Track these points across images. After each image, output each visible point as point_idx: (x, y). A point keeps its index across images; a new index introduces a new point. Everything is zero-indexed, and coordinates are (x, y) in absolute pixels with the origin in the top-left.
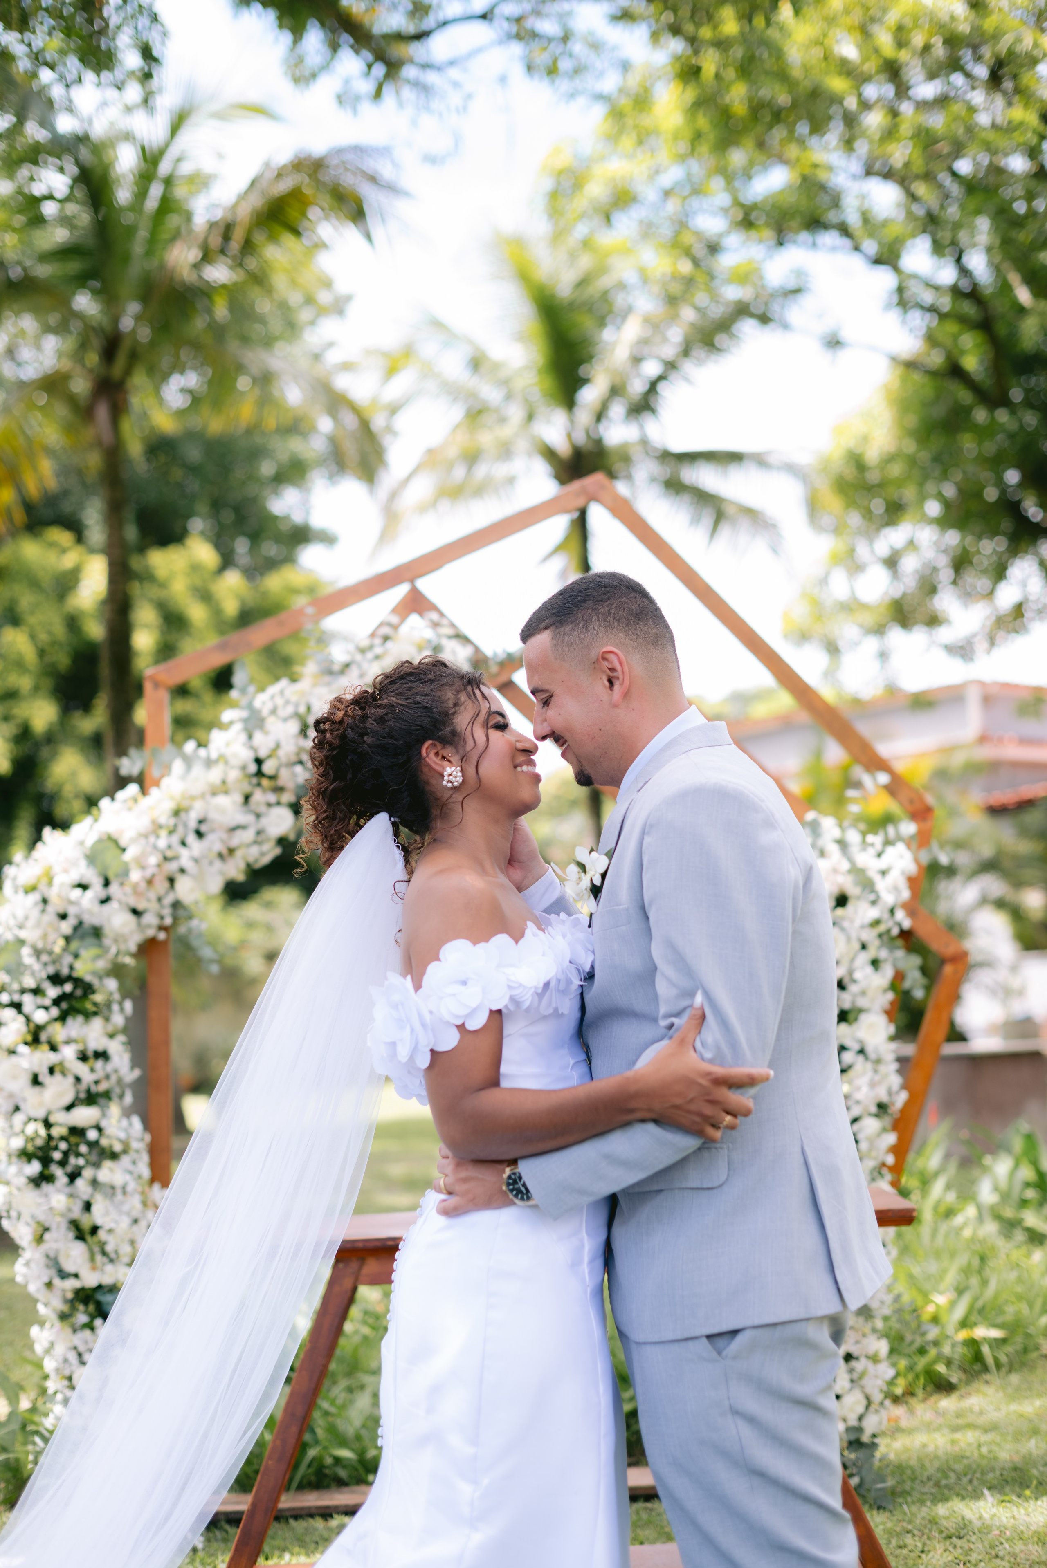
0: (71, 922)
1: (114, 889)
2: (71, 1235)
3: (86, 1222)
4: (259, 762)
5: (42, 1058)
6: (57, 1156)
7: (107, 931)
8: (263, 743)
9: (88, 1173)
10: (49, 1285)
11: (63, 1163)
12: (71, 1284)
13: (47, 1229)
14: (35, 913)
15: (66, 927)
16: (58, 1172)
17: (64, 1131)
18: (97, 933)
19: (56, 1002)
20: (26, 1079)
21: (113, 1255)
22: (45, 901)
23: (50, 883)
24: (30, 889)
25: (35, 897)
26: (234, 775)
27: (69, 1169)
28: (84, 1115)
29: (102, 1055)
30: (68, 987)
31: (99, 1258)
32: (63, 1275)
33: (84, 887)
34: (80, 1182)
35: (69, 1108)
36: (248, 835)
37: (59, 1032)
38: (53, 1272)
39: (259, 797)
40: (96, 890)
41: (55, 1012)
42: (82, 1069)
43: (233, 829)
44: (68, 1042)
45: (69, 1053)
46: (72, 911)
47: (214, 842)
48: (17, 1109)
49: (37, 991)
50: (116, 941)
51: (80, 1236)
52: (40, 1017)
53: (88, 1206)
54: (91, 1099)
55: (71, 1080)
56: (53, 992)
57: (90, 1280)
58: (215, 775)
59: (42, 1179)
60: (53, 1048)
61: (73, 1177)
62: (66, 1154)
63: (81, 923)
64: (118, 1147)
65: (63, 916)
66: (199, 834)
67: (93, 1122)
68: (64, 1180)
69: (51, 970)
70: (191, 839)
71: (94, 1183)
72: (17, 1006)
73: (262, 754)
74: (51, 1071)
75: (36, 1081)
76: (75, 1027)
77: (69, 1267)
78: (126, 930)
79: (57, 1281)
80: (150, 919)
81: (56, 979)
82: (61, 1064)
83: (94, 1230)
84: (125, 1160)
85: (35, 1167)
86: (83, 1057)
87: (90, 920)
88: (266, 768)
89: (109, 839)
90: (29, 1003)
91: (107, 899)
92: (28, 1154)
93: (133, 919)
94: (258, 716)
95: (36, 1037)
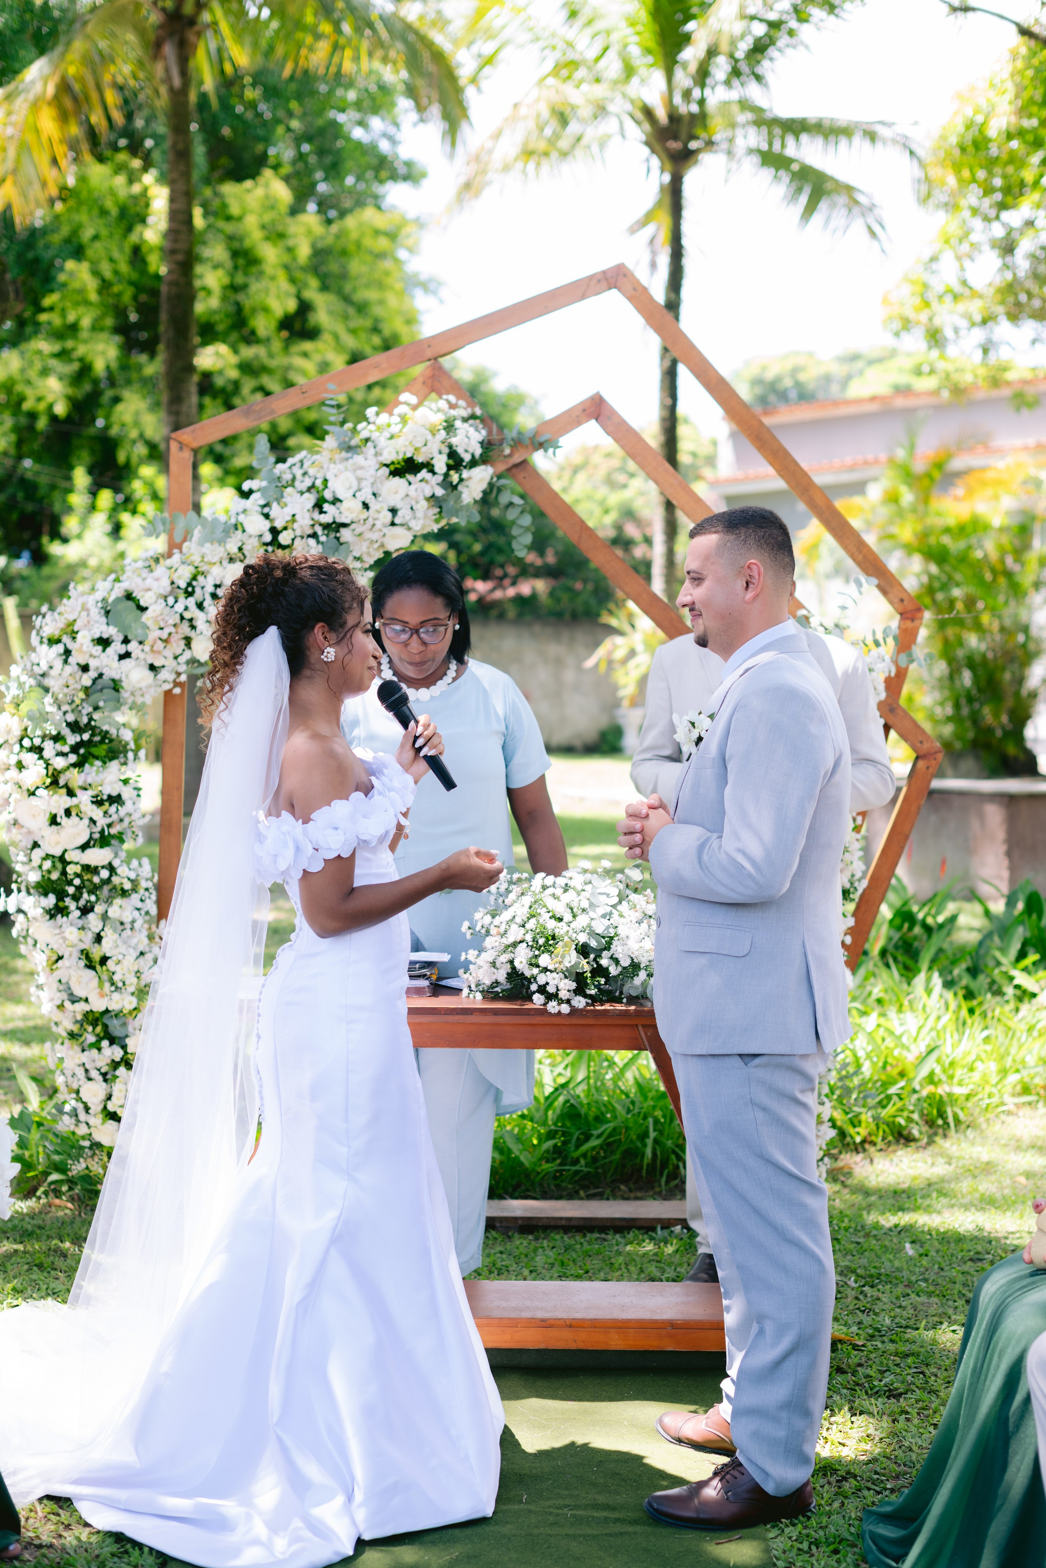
0: (93, 674)
1: (133, 647)
2: (82, 963)
3: (96, 953)
4: (274, 531)
5: (59, 802)
6: (71, 890)
7: (125, 685)
8: (280, 515)
9: (99, 909)
10: (61, 1007)
11: (76, 898)
12: (81, 1008)
13: (60, 958)
14: (58, 663)
15: (87, 680)
16: (72, 906)
17: (78, 869)
18: (116, 686)
19: (74, 749)
20: (45, 819)
21: (120, 984)
22: (67, 652)
23: (73, 635)
24: (53, 641)
25: (60, 648)
26: (251, 543)
27: (82, 903)
28: (97, 856)
29: (116, 800)
30: (86, 737)
31: (107, 985)
32: (74, 1000)
33: (104, 642)
34: (91, 916)
35: (84, 847)
37: (75, 778)
38: (65, 996)
40: (117, 647)
41: (73, 758)
42: (97, 813)
44: (84, 788)
45: (84, 799)
46: (93, 664)
48: (36, 845)
49: (57, 738)
50: (132, 694)
51: (90, 966)
52: (60, 763)
53: (98, 939)
54: (104, 840)
55: (86, 821)
56: (72, 739)
57: (98, 1005)
59: (57, 911)
60: (71, 793)
61: (86, 910)
62: (79, 888)
63: (101, 675)
64: (127, 886)
65: (85, 668)
67: (106, 862)
68: (78, 913)
69: (71, 718)
71: (105, 917)
72: (38, 750)
73: (279, 525)
74: (68, 813)
75: (54, 821)
76: (92, 773)
77: (79, 992)
78: (143, 684)
79: (67, 1004)
80: (167, 675)
81: (75, 727)
82: (77, 806)
83: (104, 960)
84: (135, 898)
85: (52, 899)
86: (98, 802)
87: (109, 674)
88: (284, 538)
89: (129, 596)
90: (49, 748)
91: (127, 655)
92: (44, 888)
93: (150, 675)
94: (280, 486)
95: (54, 781)
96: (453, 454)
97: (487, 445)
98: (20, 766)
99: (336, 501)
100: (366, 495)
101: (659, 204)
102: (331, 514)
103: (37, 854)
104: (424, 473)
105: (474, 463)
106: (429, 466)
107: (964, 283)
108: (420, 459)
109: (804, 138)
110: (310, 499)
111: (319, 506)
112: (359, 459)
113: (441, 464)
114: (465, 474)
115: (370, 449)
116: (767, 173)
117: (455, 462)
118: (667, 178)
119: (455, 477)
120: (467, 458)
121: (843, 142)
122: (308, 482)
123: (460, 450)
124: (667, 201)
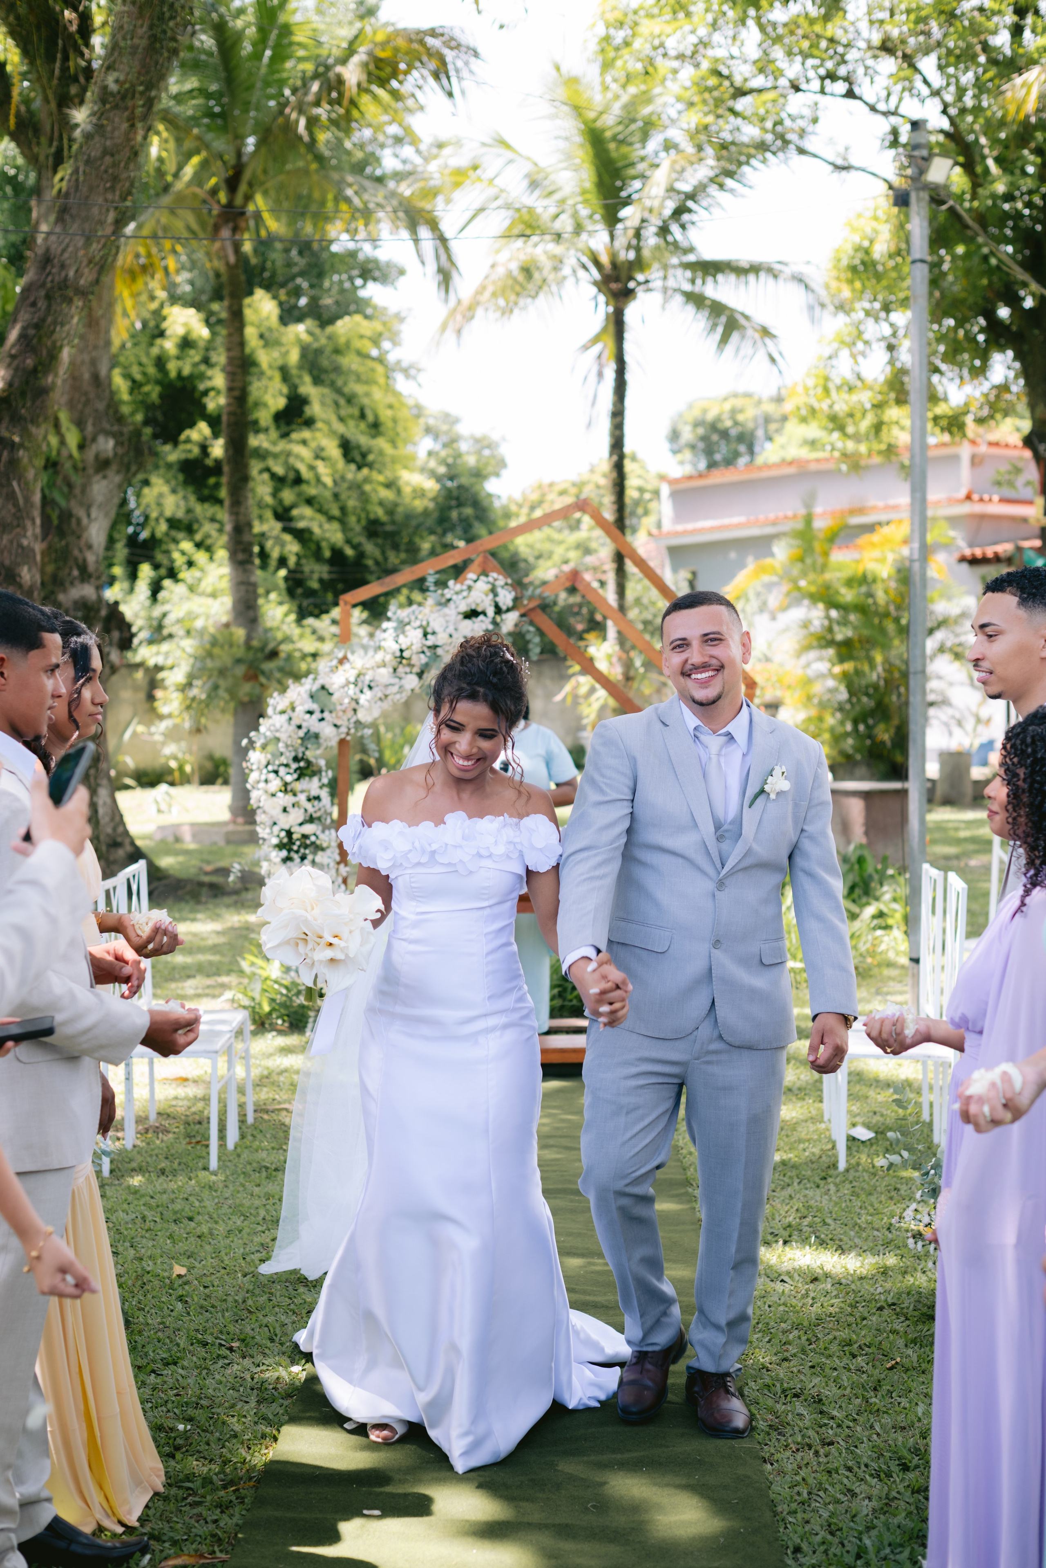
0: (304, 730)
1: (326, 715)
4: (402, 651)
5: (288, 799)
6: (295, 848)
7: (322, 735)
8: (404, 642)
9: (310, 857)
11: (297, 852)
14: (286, 725)
15: (301, 733)
16: (296, 857)
17: (299, 836)
18: (317, 736)
19: (296, 771)
20: (280, 809)
22: (291, 719)
23: (293, 709)
24: (283, 712)
25: (285, 716)
26: (388, 657)
27: (301, 854)
28: (308, 829)
29: (318, 798)
30: (302, 764)
33: (311, 713)
34: (306, 862)
35: (301, 824)
36: (395, 689)
37: (298, 786)
39: (401, 670)
40: (317, 715)
41: (295, 776)
42: (308, 806)
43: (387, 686)
44: (302, 791)
45: (302, 798)
46: (304, 725)
47: (378, 692)
48: (275, 824)
49: (287, 766)
50: (326, 741)
52: (289, 778)
54: (311, 820)
55: (302, 810)
56: (294, 766)
58: (379, 656)
59: (287, 859)
60: (295, 795)
61: (303, 859)
62: (299, 847)
63: (309, 731)
64: (325, 845)
65: (300, 727)
66: (370, 687)
67: (313, 832)
68: (299, 860)
69: (294, 755)
70: (366, 690)
71: (313, 862)
72: (276, 772)
73: (403, 647)
74: (293, 805)
75: (285, 810)
76: (305, 783)
78: (331, 735)
80: (343, 730)
81: (296, 759)
82: (298, 802)
84: (328, 852)
85: (284, 853)
86: (309, 800)
87: (314, 729)
88: (405, 654)
89: (323, 688)
90: (282, 771)
91: (322, 719)
92: (280, 846)
93: (334, 729)
94: (402, 626)
95: (286, 788)
96: (497, 606)
97: (515, 600)
98: (266, 781)
99: (434, 633)
100: (451, 629)
101: (604, 330)
102: (431, 641)
103: (276, 829)
104: (481, 617)
105: (508, 610)
106: (484, 613)
107: (859, 377)
108: (479, 609)
109: (720, 277)
110: (419, 633)
111: (425, 635)
112: (446, 610)
113: (491, 612)
114: (504, 616)
115: (451, 604)
116: (691, 309)
117: (498, 610)
118: (611, 309)
119: (498, 619)
120: (504, 608)
121: (752, 278)
122: (418, 623)
123: (501, 604)
124: (611, 329)
